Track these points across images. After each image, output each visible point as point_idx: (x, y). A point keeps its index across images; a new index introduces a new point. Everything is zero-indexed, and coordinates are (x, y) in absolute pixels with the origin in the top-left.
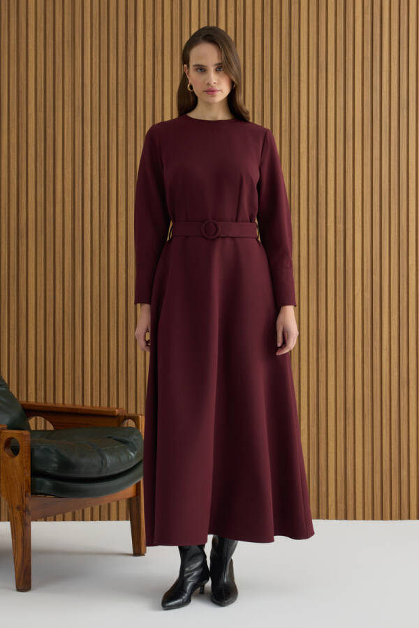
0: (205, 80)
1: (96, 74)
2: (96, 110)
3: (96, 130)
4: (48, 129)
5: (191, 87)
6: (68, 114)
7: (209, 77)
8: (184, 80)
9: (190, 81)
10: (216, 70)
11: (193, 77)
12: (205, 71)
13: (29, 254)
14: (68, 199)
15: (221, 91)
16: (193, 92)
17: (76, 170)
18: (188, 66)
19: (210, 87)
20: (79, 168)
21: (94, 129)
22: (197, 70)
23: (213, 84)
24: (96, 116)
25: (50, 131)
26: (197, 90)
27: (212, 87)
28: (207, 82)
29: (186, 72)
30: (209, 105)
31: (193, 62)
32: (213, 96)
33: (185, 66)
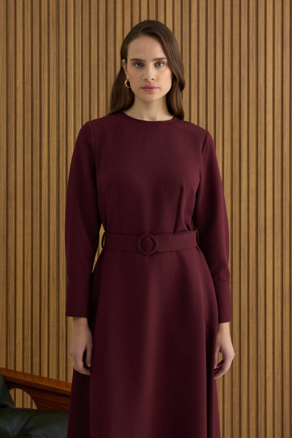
0: (142, 76)
1: (79, 50)
2: (79, 84)
3: (79, 102)
4: (34, 101)
5: (128, 83)
6: (53, 87)
7: (147, 72)
8: (122, 75)
9: (128, 77)
10: (155, 66)
11: (131, 72)
12: (143, 66)
13: (17, 215)
14: (53, 165)
15: (159, 88)
16: (130, 89)
17: (61, 139)
18: (126, 62)
19: (148, 84)
20: (63, 137)
21: (77, 100)
22: (134, 64)
23: (150, 80)
24: (79, 89)
25: (36, 102)
26: (134, 87)
27: (150, 83)
28: (144, 78)
29: (124, 68)
30: (147, 104)
31: (131, 56)
32: (152, 93)
33: (123, 61)
